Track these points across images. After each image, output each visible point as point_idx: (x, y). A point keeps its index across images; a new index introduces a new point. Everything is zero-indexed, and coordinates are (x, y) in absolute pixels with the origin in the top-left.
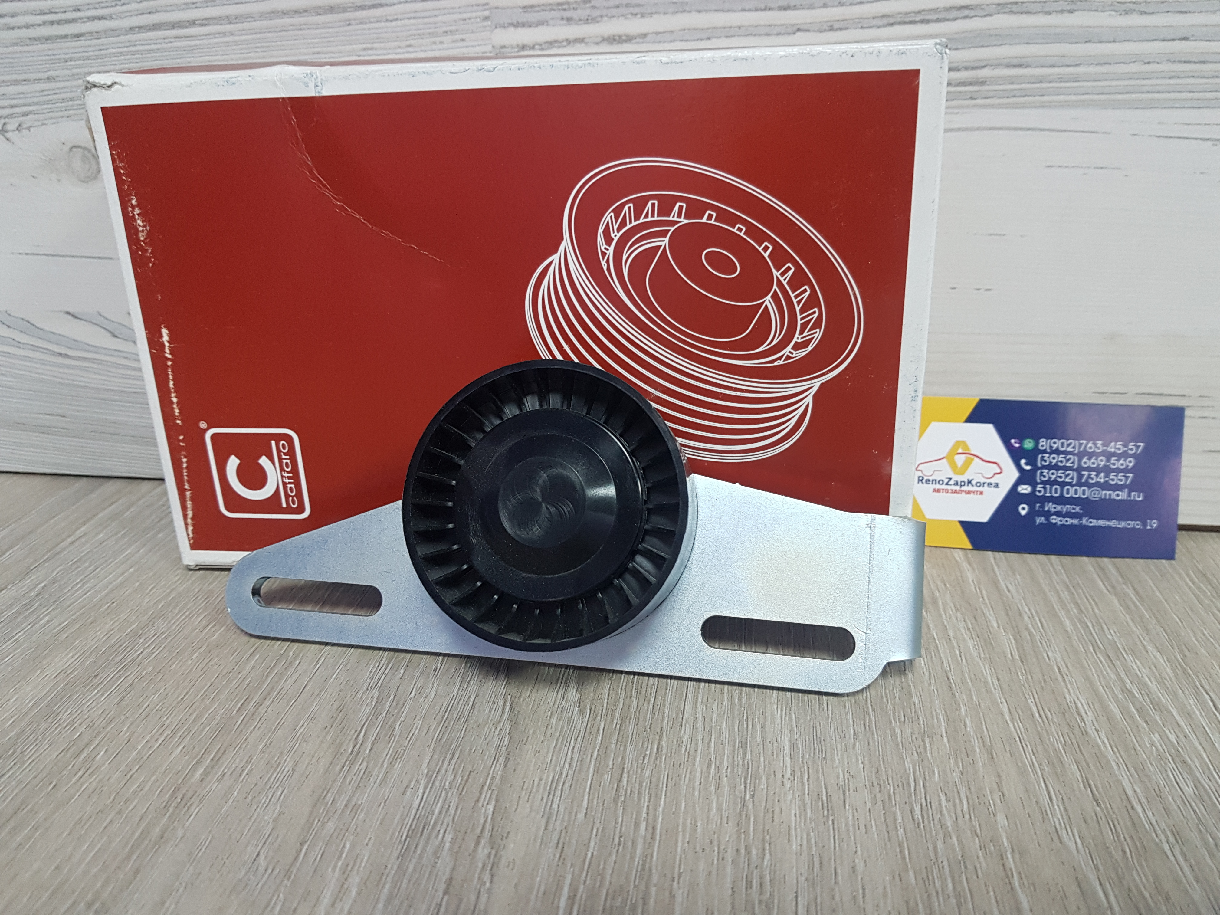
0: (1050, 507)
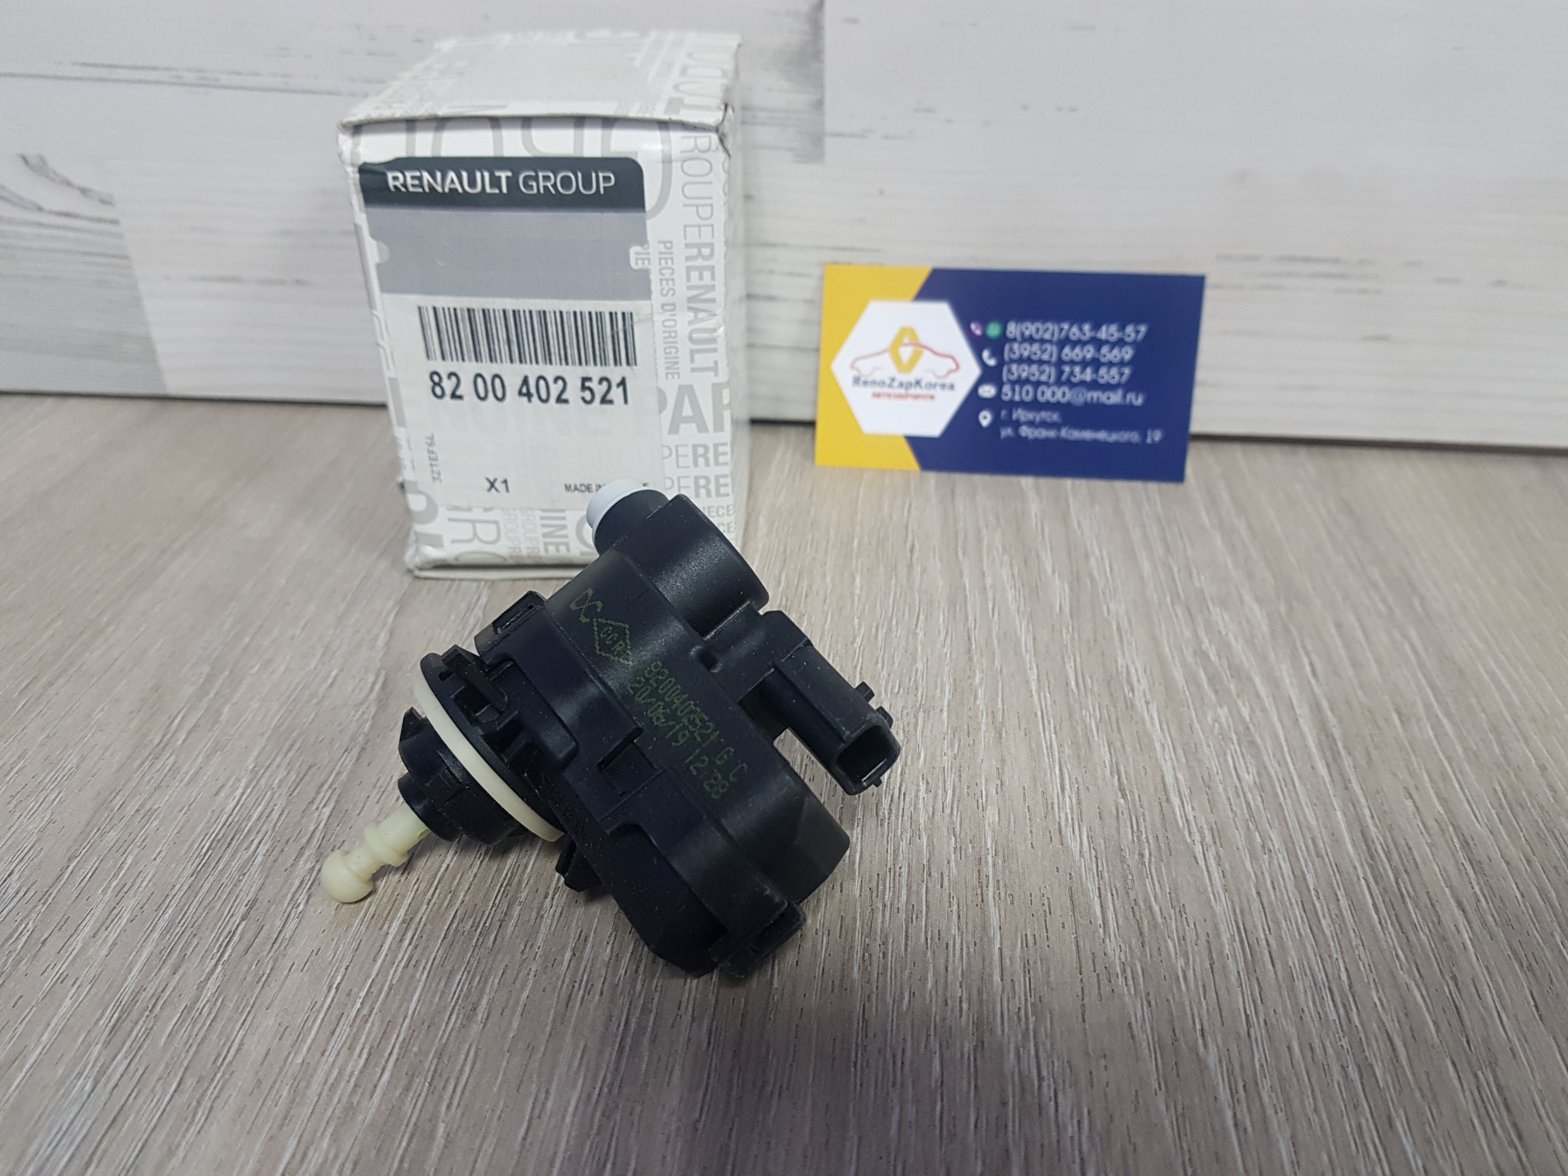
0: (1020, 414)
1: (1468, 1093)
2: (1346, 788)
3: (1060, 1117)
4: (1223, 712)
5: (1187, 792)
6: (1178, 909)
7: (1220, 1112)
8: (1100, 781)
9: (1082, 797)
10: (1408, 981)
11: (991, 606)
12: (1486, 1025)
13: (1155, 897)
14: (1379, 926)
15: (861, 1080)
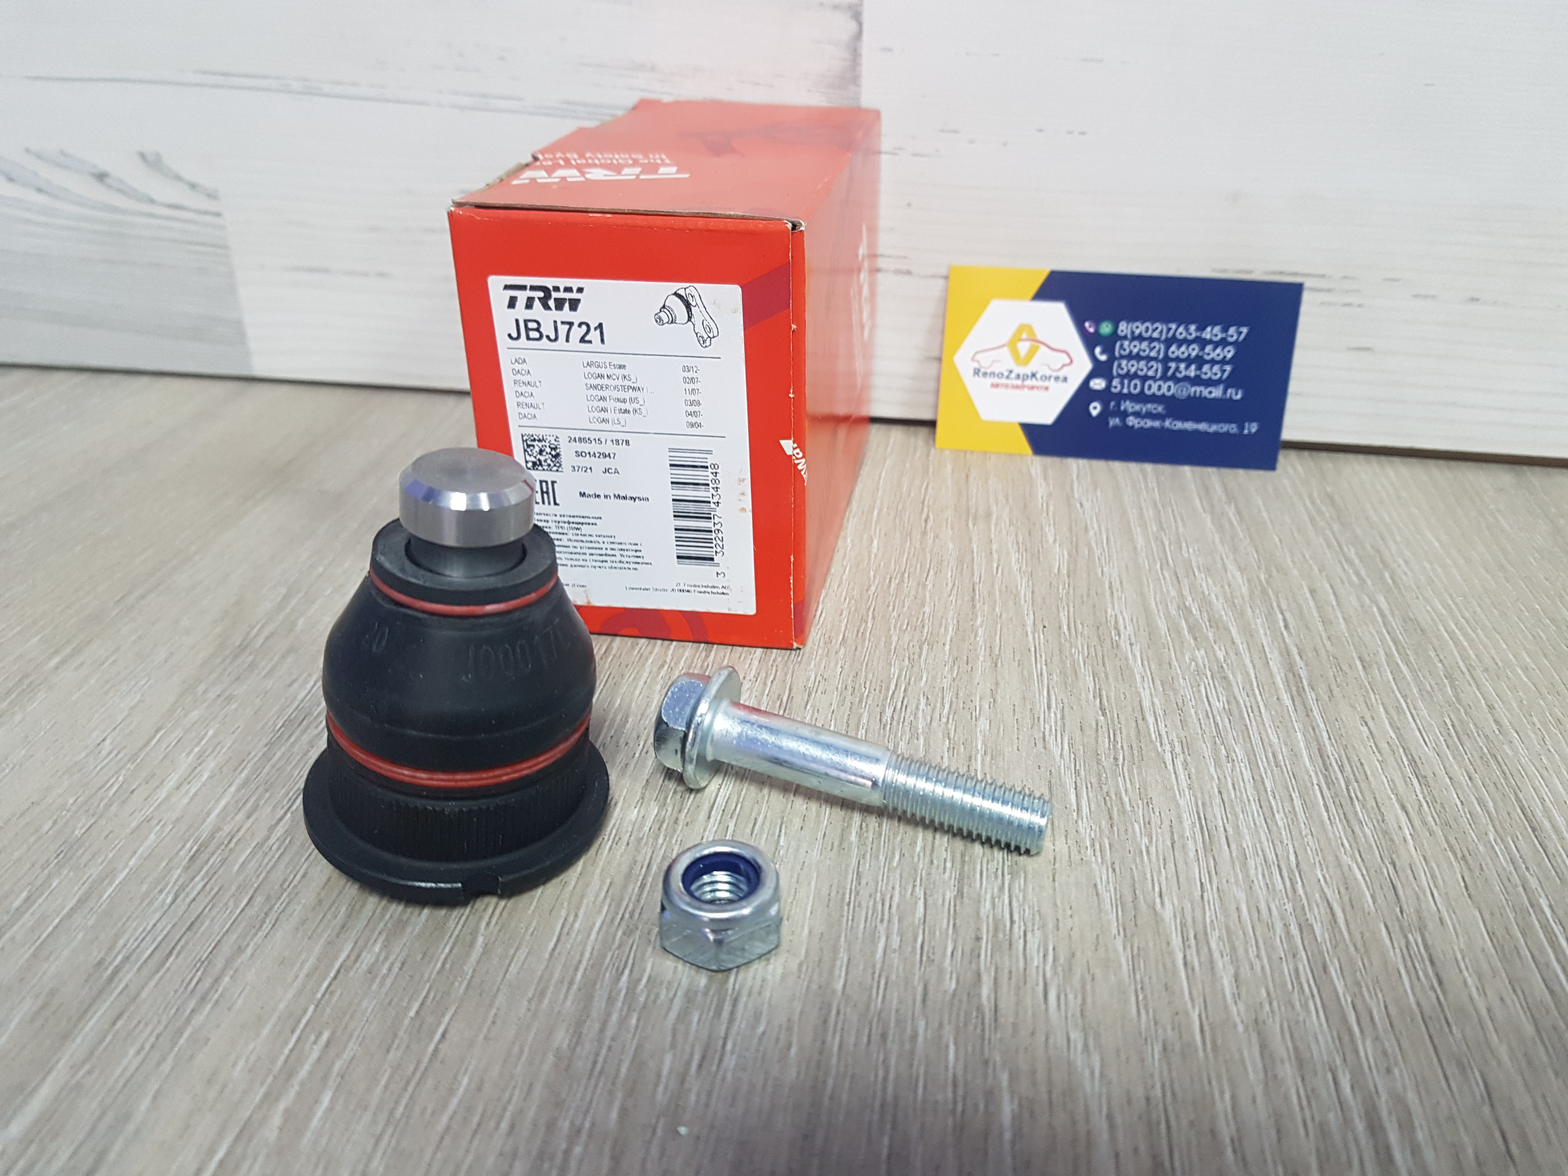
0: (1128, 405)
1: (1398, 951)
2: (1308, 715)
3: (1028, 951)
4: (1200, 654)
5: (1161, 713)
6: (1145, 801)
7: (1171, 954)
8: (1084, 703)
9: (1066, 713)
10: (1350, 863)
11: (995, 565)
12: (1418, 899)
13: (1126, 791)
14: (1328, 822)
15: (853, 916)
